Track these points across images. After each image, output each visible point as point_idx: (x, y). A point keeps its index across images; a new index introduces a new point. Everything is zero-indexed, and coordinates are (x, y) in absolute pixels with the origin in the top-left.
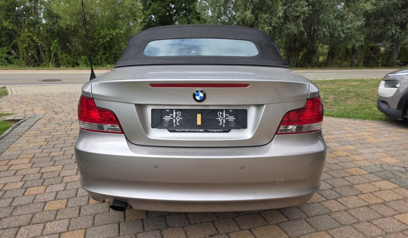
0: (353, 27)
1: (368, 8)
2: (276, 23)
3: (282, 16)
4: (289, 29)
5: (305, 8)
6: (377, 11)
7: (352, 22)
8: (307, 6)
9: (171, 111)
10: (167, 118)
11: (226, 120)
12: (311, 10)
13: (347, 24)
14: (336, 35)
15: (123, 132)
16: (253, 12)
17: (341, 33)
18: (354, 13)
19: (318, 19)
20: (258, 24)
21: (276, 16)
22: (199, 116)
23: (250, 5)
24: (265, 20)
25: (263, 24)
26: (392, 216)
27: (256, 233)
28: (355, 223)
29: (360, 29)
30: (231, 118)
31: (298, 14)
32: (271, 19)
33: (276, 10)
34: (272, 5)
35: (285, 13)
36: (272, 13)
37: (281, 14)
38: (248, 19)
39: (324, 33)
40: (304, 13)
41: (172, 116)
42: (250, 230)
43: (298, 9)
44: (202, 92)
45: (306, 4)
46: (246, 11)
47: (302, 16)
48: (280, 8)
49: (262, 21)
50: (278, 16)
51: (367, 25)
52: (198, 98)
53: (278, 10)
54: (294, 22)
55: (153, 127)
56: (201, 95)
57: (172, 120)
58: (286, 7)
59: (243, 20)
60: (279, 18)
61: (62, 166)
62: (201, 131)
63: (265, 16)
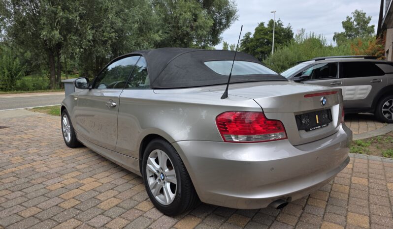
1: (157, 39)
2: (87, 45)
3: (92, 40)
4: (99, 52)
5: (112, 34)
6: (161, 41)
8: (113, 32)
9: (304, 115)
10: (303, 121)
11: (325, 118)
12: (117, 36)
15: (287, 138)
16: (60, 33)
18: (147, 41)
19: (122, 45)
20: (67, 45)
21: (85, 39)
22: (317, 117)
23: (57, 24)
24: (74, 42)
25: (73, 45)
30: (326, 116)
31: (106, 39)
32: (81, 41)
33: (85, 33)
35: (93, 37)
36: (81, 35)
37: (91, 37)
38: (56, 39)
40: (110, 38)
41: (305, 119)
43: (105, 34)
44: (325, 98)
45: (113, 30)
46: (53, 30)
47: (110, 41)
49: (72, 43)
50: (88, 38)
52: (324, 103)
53: (87, 33)
54: (102, 45)
55: (299, 130)
57: (306, 122)
58: (94, 31)
59: (50, 40)
60: (89, 41)
61: (73, 220)
62: (320, 127)
63: (74, 38)
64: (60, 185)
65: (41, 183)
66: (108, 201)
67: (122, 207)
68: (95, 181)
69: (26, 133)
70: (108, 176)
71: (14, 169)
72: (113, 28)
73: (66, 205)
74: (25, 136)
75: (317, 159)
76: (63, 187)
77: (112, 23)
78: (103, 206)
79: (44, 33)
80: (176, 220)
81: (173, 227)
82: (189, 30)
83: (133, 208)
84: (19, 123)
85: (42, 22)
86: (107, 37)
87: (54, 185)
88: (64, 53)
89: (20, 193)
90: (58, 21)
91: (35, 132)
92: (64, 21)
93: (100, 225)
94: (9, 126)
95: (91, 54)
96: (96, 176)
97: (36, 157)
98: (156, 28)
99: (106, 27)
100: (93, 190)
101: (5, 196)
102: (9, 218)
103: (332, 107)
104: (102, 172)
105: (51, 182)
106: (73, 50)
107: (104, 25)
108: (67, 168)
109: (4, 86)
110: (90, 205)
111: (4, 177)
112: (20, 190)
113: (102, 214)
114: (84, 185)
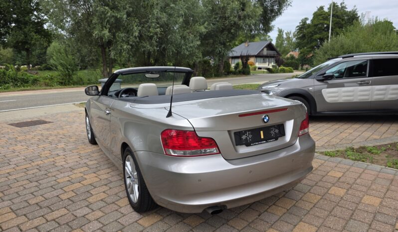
0: (194, 46)
1: (203, 31)
2: (133, 42)
3: (138, 36)
4: (145, 47)
5: (157, 30)
6: (207, 32)
7: (192, 42)
8: (158, 27)
9: (246, 131)
10: (244, 137)
11: (275, 133)
12: (162, 31)
13: (189, 44)
14: (182, 53)
15: (220, 153)
16: (110, 32)
17: (186, 51)
18: (192, 34)
19: (167, 39)
20: (116, 42)
21: (132, 35)
22: (262, 132)
23: (106, 24)
24: (123, 39)
25: (121, 42)
26: (326, 175)
27: (279, 205)
28: (316, 184)
29: (198, 47)
30: (277, 131)
31: (152, 34)
32: (128, 37)
34: (127, 25)
35: (139, 33)
36: (129, 32)
37: (137, 34)
38: (106, 37)
39: (173, 51)
40: (156, 33)
41: (247, 135)
42: (274, 204)
43: (150, 30)
44: (267, 116)
45: (158, 25)
46: (103, 29)
47: (155, 36)
48: (136, 28)
49: (120, 40)
50: (134, 35)
51: (202, 45)
52: (265, 120)
53: (134, 30)
54: (148, 41)
55: (237, 145)
56: (267, 118)
57: (247, 138)
58: (140, 28)
59: (101, 38)
60: (135, 37)
61: (64, 209)
62: (264, 142)
63: (123, 35)
64: (68, 179)
65: (54, 176)
66: (98, 195)
67: (105, 202)
68: (96, 177)
69: (63, 129)
70: (108, 173)
71: (39, 162)
72: (158, 23)
73: (64, 197)
74: (61, 132)
75: (250, 172)
76: (69, 181)
77: (157, 19)
78: (91, 200)
79: (96, 33)
80: (142, 216)
81: (136, 222)
82: (236, 19)
83: (113, 203)
84: (62, 119)
85: (93, 22)
86: (153, 33)
87: (63, 178)
88: (114, 49)
89: (36, 184)
90: (108, 21)
91: (71, 127)
92: (113, 20)
93: (81, 215)
94: (53, 121)
95: (138, 49)
96: (98, 173)
97: (61, 153)
98: (202, 20)
99: (152, 23)
100: (90, 184)
101: (24, 186)
102: (19, 204)
103: (285, 122)
104: (107, 168)
105: (62, 175)
106: (121, 47)
107: (150, 21)
108: (80, 164)
109: (63, 81)
110: (82, 198)
111: (30, 169)
112: (37, 181)
113: (87, 206)
114: (86, 179)
